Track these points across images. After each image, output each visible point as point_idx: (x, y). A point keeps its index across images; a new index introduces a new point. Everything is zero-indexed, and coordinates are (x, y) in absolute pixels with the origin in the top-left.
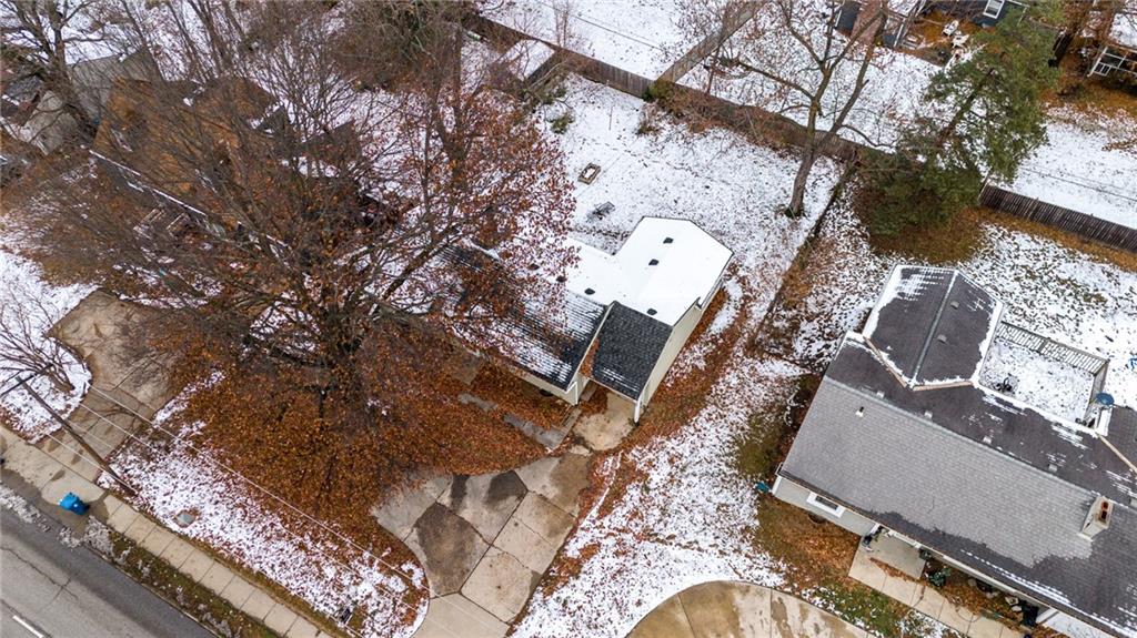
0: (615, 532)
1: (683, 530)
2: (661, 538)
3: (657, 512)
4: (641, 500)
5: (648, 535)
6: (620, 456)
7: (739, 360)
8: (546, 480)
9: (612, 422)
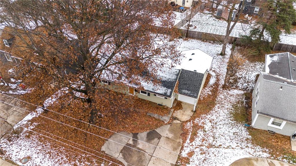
0: (198, 146)
1: (224, 142)
2: (217, 146)
3: (212, 138)
4: (204, 135)
5: (211, 146)
6: (192, 122)
7: (222, 91)
8: (167, 132)
9: (185, 112)
